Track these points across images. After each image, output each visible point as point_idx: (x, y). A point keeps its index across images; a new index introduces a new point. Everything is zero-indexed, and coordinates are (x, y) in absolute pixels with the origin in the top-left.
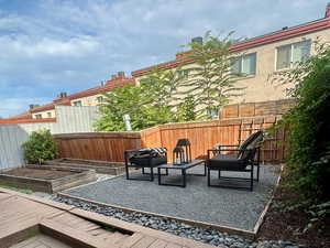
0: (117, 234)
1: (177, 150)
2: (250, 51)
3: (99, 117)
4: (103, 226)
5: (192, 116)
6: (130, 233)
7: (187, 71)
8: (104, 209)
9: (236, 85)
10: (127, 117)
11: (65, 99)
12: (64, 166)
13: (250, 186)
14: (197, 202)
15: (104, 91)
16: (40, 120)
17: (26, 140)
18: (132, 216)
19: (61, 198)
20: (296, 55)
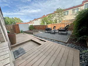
0: (43, 42)
1: (53, 28)
3: (41, 22)
4: (41, 40)
5: (56, 22)
6: (45, 41)
7: (56, 14)
8: (41, 37)
9: (64, 17)
10: (45, 22)
11: (35, 20)
12: (35, 30)
13: (66, 34)
14: (56, 37)
15: (42, 18)
16: (31, 23)
17: (29, 26)
18: (46, 39)
19: (34, 35)
20: (76, 11)
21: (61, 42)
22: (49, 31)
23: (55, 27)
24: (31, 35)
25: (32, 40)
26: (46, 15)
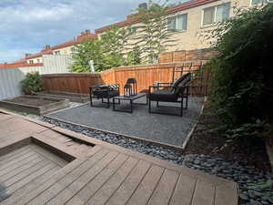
0: (84, 146)
1: (127, 86)
2: (183, 12)
3: (73, 62)
4: (74, 139)
5: (138, 61)
6: (93, 145)
7: (135, 28)
8: (75, 128)
9: (171, 38)
10: (91, 62)
11: (48, 50)
12: (48, 96)
13: (181, 113)
14: (139, 124)
15: (75, 44)
16: (32, 65)
18: (94, 133)
19: (46, 119)
20: (218, 16)
21: (159, 145)
22: (105, 100)
23: (131, 81)
24: (29, 117)
25: (33, 141)
26: (93, 32)
